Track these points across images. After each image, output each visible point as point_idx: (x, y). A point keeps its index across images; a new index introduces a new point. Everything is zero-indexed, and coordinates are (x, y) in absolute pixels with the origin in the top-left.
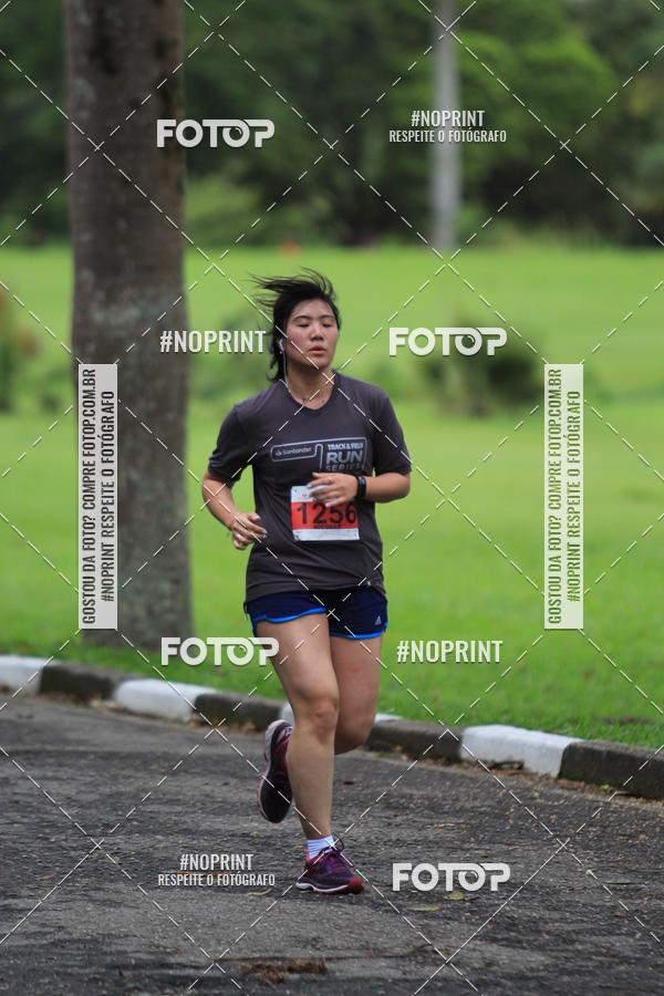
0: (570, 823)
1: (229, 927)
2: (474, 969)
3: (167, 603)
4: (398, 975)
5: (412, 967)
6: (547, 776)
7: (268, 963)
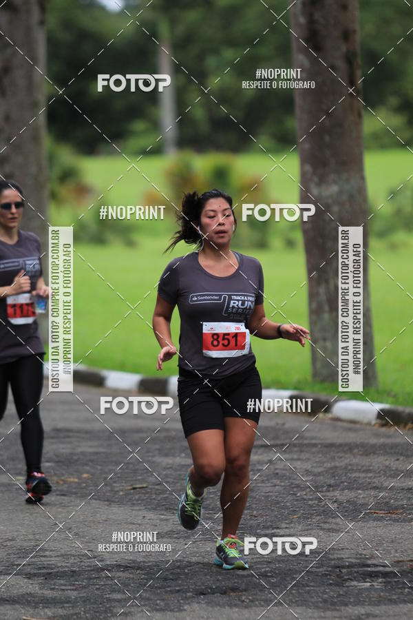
1: (402, 542)
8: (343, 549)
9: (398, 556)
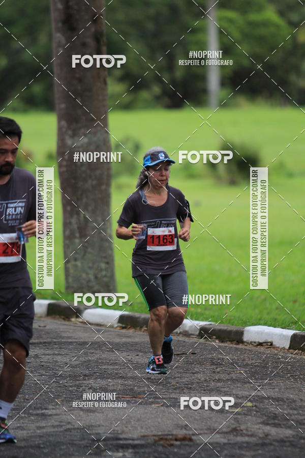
0: (297, 369)
1: (146, 421)
2: (260, 438)
3: (104, 273)
4: (225, 441)
5: (231, 437)
6: (284, 348)
7: (166, 437)
8: (99, 426)
9: (144, 432)
